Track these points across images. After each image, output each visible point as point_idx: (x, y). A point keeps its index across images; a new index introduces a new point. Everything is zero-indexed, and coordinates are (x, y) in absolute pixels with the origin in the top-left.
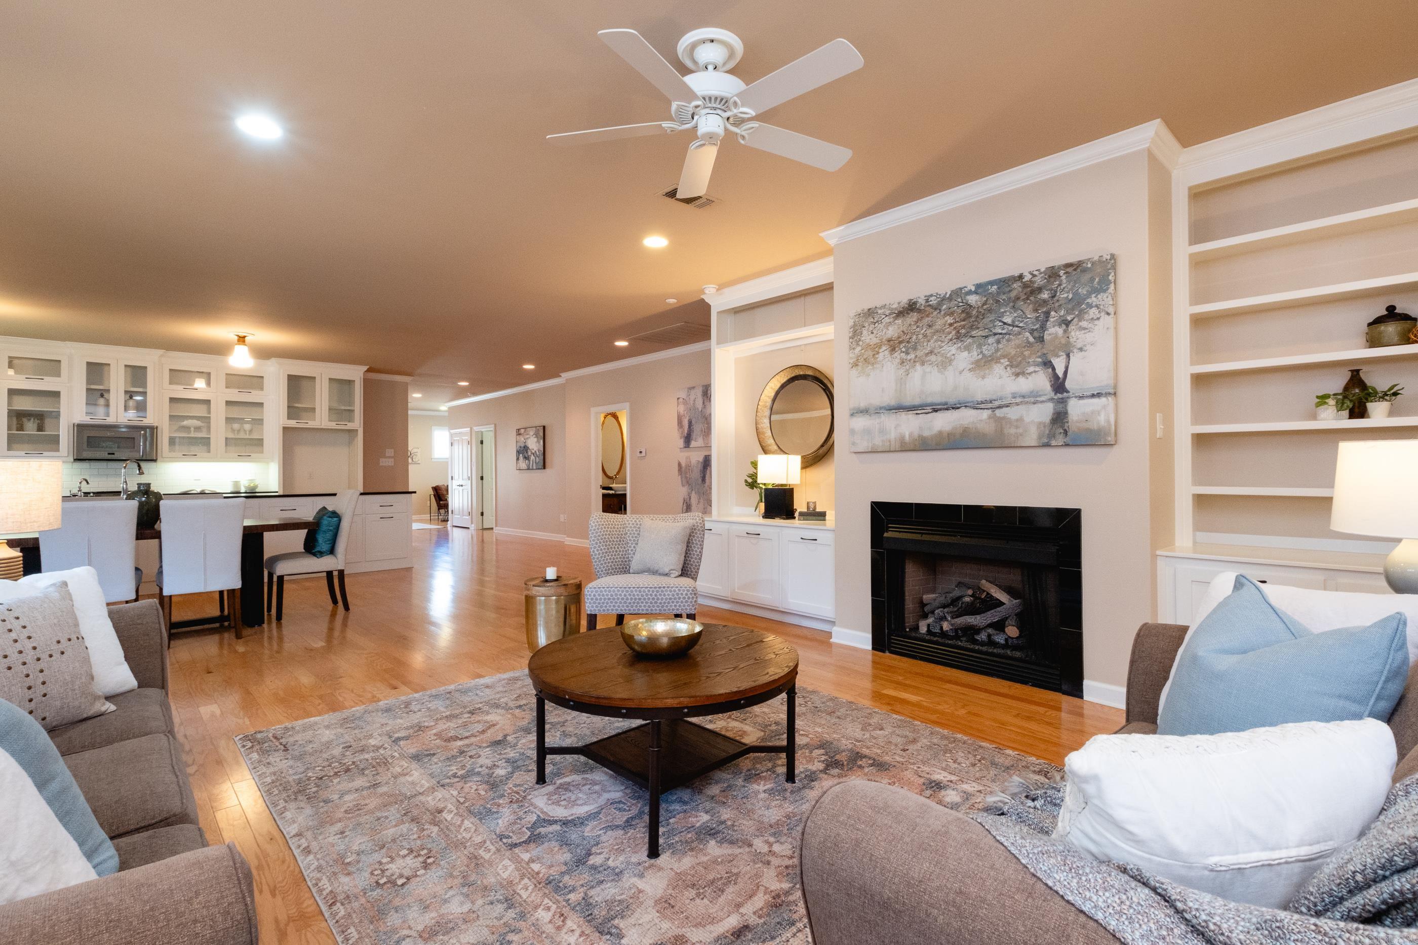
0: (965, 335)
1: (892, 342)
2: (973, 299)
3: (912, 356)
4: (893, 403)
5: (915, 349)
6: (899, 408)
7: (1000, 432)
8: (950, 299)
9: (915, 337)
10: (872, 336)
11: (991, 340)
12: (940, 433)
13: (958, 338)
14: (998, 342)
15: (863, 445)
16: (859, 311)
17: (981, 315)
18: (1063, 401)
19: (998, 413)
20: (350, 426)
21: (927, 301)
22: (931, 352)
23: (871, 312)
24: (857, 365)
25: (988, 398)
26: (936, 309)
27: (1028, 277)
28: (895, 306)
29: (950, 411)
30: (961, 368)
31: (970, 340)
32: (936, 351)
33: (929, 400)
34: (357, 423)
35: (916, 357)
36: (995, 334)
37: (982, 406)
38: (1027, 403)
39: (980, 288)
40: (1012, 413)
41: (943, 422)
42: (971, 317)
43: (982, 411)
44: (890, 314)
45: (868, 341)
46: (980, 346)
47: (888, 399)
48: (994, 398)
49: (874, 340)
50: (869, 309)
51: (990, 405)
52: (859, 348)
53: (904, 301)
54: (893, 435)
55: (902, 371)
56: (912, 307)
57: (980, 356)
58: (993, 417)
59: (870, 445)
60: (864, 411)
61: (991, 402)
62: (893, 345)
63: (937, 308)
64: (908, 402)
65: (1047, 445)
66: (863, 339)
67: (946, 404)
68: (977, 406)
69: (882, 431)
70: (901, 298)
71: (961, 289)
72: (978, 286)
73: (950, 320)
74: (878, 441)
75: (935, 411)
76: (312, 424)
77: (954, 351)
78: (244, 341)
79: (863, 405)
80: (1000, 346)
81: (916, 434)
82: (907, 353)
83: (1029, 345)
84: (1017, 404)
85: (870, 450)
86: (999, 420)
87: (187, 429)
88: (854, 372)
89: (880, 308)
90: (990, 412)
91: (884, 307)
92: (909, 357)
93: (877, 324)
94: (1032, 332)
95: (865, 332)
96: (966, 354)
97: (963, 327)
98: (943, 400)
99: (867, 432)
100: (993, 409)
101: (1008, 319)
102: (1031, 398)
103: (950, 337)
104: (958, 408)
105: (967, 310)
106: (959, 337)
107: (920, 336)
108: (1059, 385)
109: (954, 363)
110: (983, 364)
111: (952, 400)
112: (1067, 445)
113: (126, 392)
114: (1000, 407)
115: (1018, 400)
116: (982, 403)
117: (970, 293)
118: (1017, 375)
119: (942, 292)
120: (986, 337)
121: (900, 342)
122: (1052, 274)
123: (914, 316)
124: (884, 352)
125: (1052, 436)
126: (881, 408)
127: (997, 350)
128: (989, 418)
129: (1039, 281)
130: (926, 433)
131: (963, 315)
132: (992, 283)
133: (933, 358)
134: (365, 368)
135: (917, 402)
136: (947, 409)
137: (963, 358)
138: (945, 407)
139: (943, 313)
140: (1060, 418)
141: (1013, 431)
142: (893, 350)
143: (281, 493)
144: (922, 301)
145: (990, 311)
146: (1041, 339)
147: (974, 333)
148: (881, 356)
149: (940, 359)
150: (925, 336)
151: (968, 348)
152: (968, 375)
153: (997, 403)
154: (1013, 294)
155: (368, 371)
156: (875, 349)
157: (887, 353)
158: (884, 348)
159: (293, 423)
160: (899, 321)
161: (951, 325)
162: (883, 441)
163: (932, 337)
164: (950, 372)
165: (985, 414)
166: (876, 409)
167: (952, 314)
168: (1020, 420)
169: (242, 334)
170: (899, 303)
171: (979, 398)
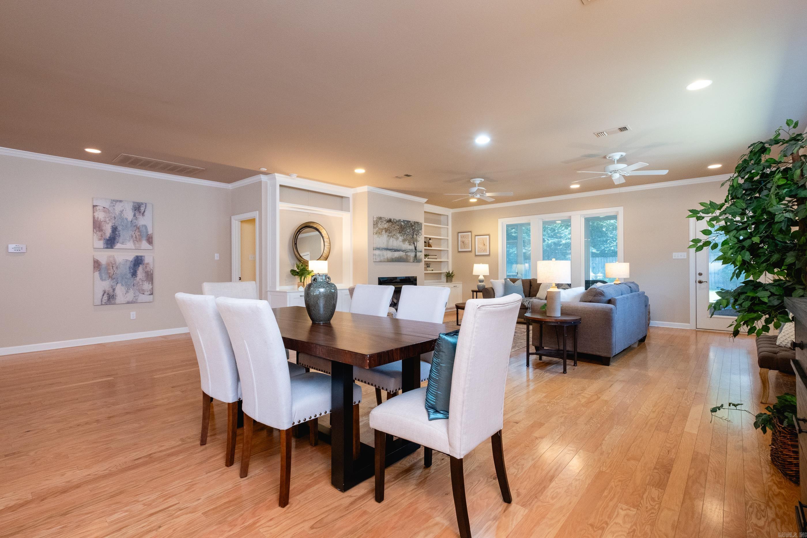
0: (401, 232)
2: (402, 223)
3: (390, 235)
6: (387, 249)
7: (407, 258)
8: (398, 222)
9: (391, 229)
10: (381, 226)
11: (405, 235)
12: (396, 257)
14: (407, 236)
15: (378, 260)
17: (404, 228)
18: (416, 252)
21: (394, 220)
23: (380, 218)
27: (411, 222)
28: (386, 219)
30: (400, 241)
31: (402, 234)
33: (394, 248)
38: (411, 252)
39: (404, 221)
40: (409, 254)
41: (397, 254)
42: (402, 228)
44: (385, 221)
46: (403, 236)
47: (384, 246)
48: (406, 249)
49: (382, 228)
51: (405, 251)
52: (377, 229)
55: (388, 239)
56: (390, 221)
57: (404, 239)
58: (405, 254)
60: (378, 249)
62: (386, 230)
63: (396, 223)
64: (389, 248)
65: (414, 262)
66: (378, 226)
68: (403, 251)
69: (383, 256)
70: (388, 216)
72: (403, 220)
73: (398, 228)
75: (395, 251)
79: (378, 247)
83: (411, 238)
84: (410, 252)
86: (407, 255)
88: (376, 236)
90: (405, 253)
91: (384, 218)
93: (382, 223)
94: (412, 235)
95: (379, 224)
97: (400, 230)
99: (379, 255)
101: (408, 231)
102: (411, 250)
103: (398, 232)
105: (401, 225)
106: (400, 232)
108: (416, 249)
109: (399, 239)
110: (404, 241)
112: (417, 262)
115: (410, 251)
117: (402, 221)
118: (410, 245)
121: (388, 230)
122: (415, 223)
123: (391, 224)
124: (384, 232)
125: (415, 260)
126: (383, 248)
127: (406, 238)
129: (413, 224)
133: (395, 236)
135: (391, 248)
137: (401, 238)
140: (416, 256)
141: (409, 258)
142: (386, 232)
144: (392, 220)
146: (413, 237)
150: (393, 230)
151: (401, 236)
152: (401, 243)
153: (406, 251)
154: (409, 225)
156: (382, 230)
158: (384, 230)
160: (387, 224)
163: (395, 231)
164: (398, 242)
167: (398, 226)
168: (410, 256)
171: (403, 249)
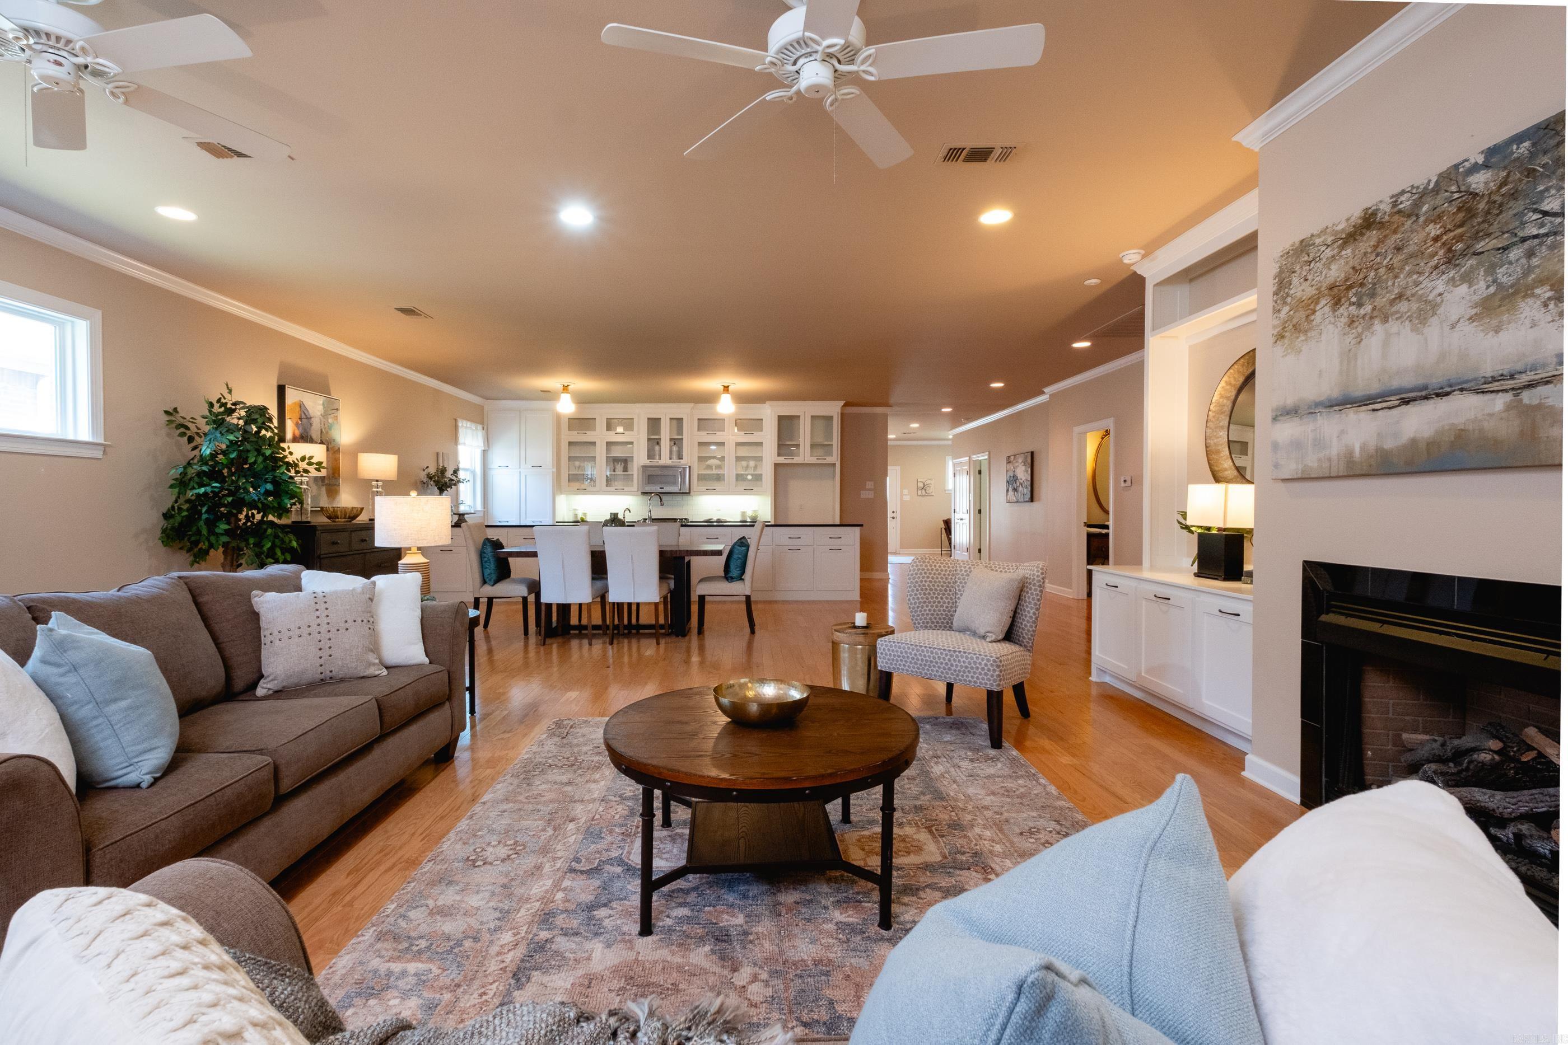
0: (1463, 254)
1: (1336, 290)
2: (1479, 181)
3: (1367, 309)
4: (1336, 394)
5: (1373, 295)
6: (1347, 402)
7: (1530, 436)
8: (1436, 190)
9: (1372, 274)
10: (1305, 285)
11: (1514, 254)
12: (1414, 442)
13: (1449, 262)
14: (1530, 254)
15: (1290, 468)
16: (1288, 246)
17: (1495, 207)
19: (1526, 396)
20: (829, 460)
21: (1395, 204)
22: (1400, 297)
23: (1304, 246)
24: (1283, 337)
25: (1506, 368)
26: (1409, 216)
28: (1341, 226)
29: (1431, 401)
30: (1454, 318)
31: (1472, 261)
32: (1408, 293)
33: (1396, 384)
34: (835, 458)
35: (1374, 309)
36: (1524, 240)
37: (1495, 386)
39: (1495, 156)
41: (1419, 422)
42: (1474, 216)
43: (1493, 395)
44: (1334, 242)
45: (1299, 295)
46: (1491, 270)
47: (1328, 388)
48: (1519, 367)
49: (1310, 291)
50: (1302, 241)
51: (1509, 384)
52: (1286, 309)
53: (1356, 213)
54: (1335, 450)
55: (1350, 338)
56: (1369, 221)
57: (1492, 289)
58: (1517, 407)
59: (1300, 467)
60: (1293, 412)
61: (1512, 376)
63: (1412, 213)
64: (1361, 388)
66: (1292, 292)
67: (1425, 388)
68: (1483, 386)
69: (1319, 443)
71: (1456, 166)
72: (1491, 152)
73: (1434, 230)
74: (1312, 461)
75: (1406, 402)
76: (797, 460)
77: (1440, 289)
78: (728, 390)
79: (1290, 401)
80: (1535, 261)
81: (1372, 444)
82: (1360, 305)
85: (1299, 476)
86: (1529, 412)
87: (710, 467)
88: (1279, 349)
89: (1319, 236)
90: (1509, 397)
91: (1324, 232)
92: (1362, 312)
93: (1312, 265)
95: (1295, 281)
96: (1464, 289)
97: (1460, 238)
98: (1421, 381)
99: (1297, 445)
100: (1517, 390)
103: (1434, 262)
104: (1447, 394)
105: (1468, 204)
106: (1451, 259)
107: (1382, 271)
109: (1441, 311)
110: (1498, 303)
111: (1436, 381)
113: (671, 440)
114: (1531, 385)
116: (1494, 380)
117: (1475, 168)
119: (1420, 181)
120: (1505, 249)
121: (1349, 288)
123: (1373, 235)
124: (1324, 310)
126: (1318, 404)
127: (1528, 271)
128: (1508, 408)
130: (1389, 444)
131: (1461, 215)
132: (1518, 139)
133: (1403, 306)
134: (842, 403)
135: (1375, 388)
136: (1426, 398)
137: (1459, 298)
138: (1424, 393)
139: (1422, 219)
142: (1337, 303)
143: (772, 523)
144: (1385, 207)
145: (1514, 195)
147: (1480, 246)
148: (1318, 317)
149: (1415, 306)
150: (1390, 268)
151: (1468, 278)
152: (1467, 328)
153: (1524, 379)
155: (845, 405)
156: (1309, 306)
157: (1327, 309)
158: (1323, 302)
159: (781, 460)
160: (1348, 252)
161: (1436, 239)
162: (1319, 460)
163: (1402, 269)
164: (1433, 330)
165: (1499, 402)
166: (1310, 407)
167: (1438, 218)
169: (726, 385)
170: (1348, 220)
171: (1488, 370)
